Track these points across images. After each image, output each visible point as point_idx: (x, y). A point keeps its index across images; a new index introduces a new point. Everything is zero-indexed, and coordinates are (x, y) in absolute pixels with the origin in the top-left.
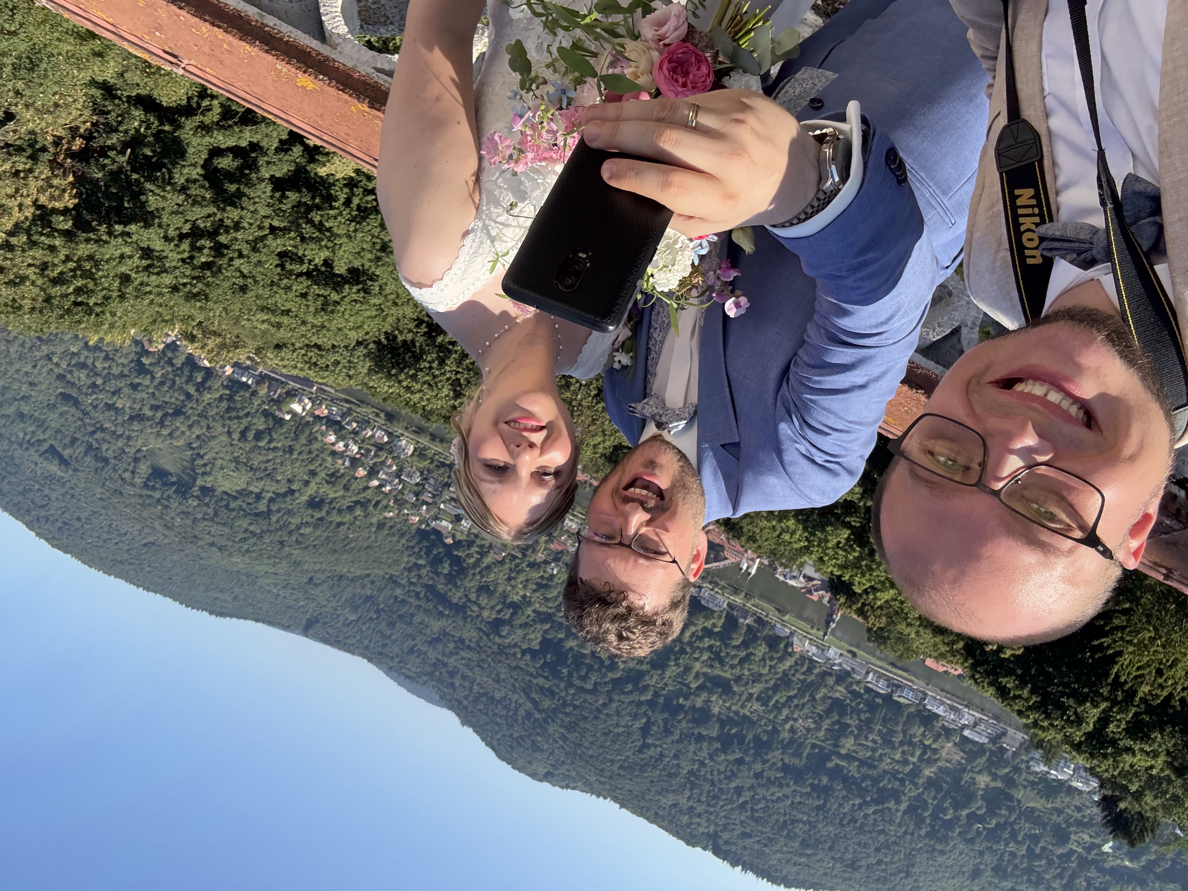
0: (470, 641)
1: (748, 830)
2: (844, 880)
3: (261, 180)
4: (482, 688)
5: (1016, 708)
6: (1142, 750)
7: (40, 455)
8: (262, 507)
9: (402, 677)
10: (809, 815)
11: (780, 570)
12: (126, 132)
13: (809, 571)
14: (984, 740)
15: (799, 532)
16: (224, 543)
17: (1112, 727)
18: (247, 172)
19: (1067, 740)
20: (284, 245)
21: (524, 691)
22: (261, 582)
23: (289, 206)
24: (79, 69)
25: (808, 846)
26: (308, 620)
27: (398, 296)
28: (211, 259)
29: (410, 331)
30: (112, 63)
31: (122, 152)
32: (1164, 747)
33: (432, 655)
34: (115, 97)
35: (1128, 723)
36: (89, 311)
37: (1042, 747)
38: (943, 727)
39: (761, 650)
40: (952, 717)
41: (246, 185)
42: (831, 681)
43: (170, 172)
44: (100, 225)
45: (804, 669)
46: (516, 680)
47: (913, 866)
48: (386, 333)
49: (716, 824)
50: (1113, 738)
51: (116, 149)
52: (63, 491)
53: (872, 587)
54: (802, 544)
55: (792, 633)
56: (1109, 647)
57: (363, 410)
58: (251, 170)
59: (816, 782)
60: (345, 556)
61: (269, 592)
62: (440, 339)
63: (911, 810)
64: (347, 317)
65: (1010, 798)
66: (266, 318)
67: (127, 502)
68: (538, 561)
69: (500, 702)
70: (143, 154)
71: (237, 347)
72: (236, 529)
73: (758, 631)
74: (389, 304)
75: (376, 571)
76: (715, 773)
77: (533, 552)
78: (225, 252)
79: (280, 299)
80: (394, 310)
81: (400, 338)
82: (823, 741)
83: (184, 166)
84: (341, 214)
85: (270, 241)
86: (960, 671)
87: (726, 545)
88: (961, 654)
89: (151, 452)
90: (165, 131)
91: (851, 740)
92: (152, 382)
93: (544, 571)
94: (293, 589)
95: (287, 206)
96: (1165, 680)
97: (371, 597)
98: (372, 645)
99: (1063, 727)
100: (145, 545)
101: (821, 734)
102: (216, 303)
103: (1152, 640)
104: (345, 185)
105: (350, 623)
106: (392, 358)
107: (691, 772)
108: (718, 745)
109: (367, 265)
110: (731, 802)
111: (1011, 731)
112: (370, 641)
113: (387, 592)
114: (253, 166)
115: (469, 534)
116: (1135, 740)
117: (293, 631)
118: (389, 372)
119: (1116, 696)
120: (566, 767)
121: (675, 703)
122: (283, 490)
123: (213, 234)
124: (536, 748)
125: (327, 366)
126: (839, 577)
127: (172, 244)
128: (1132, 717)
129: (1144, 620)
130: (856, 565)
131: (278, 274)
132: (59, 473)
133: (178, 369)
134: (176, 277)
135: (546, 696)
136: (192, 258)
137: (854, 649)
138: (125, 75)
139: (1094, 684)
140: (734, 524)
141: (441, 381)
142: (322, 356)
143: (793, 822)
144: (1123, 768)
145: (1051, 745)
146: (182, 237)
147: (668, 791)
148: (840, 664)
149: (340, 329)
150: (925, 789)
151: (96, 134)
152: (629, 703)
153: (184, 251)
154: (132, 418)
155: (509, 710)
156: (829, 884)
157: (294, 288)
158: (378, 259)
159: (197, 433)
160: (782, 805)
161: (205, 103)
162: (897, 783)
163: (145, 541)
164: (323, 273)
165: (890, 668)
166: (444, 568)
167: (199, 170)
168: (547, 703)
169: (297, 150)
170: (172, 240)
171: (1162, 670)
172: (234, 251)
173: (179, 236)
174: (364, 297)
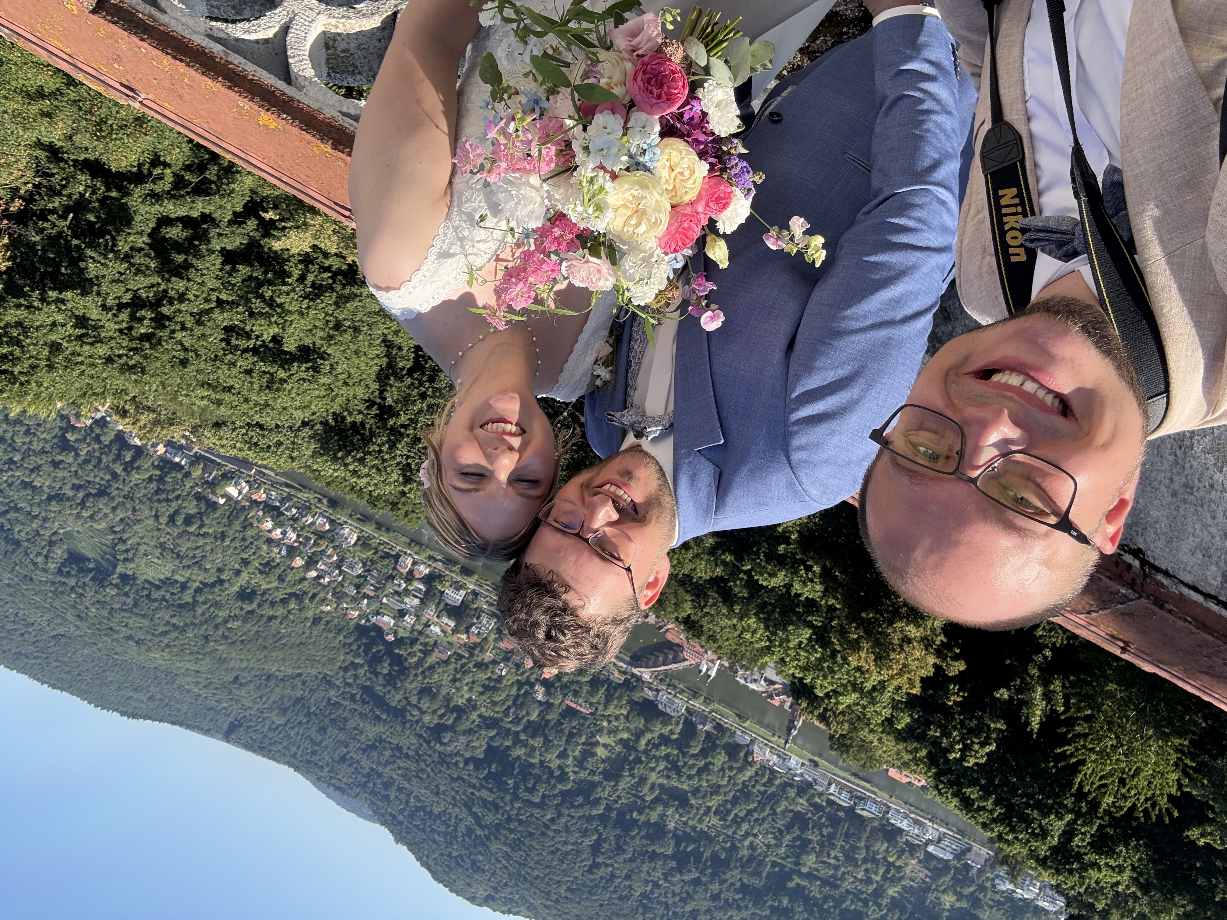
0: (409, 748)
3: (211, 252)
4: (420, 801)
5: (981, 820)
6: (1107, 865)
8: (187, 598)
9: (332, 789)
11: (741, 672)
12: (70, 196)
13: (770, 673)
14: (948, 856)
15: (760, 632)
16: (143, 637)
17: (1077, 841)
18: (197, 243)
19: (1033, 854)
20: (231, 320)
21: (465, 805)
22: (180, 680)
23: (239, 279)
24: (25, 129)
26: (231, 723)
27: (350, 376)
28: (151, 330)
29: (360, 412)
30: (61, 125)
31: (64, 217)
32: (1129, 862)
33: (366, 764)
34: (62, 160)
35: (1092, 836)
36: (13, 379)
37: (1007, 863)
38: (907, 843)
39: (720, 759)
40: (916, 831)
41: (194, 256)
42: (792, 793)
43: (113, 239)
44: (33, 290)
45: (765, 780)
46: (457, 792)
48: (334, 414)
50: (1078, 852)
51: (57, 213)
53: (834, 691)
54: (763, 644)
55: (752, 741)
56: (1072, 755)
57: (304, 495)
58: (201, 241)
59: (776, 904)
61: (189, 691)
62: (391, 422)
64: (293, 395)
66: (206, 394)
67: (38, 589)
68: (486, 661)
69: (439, 816)
70: (86, 220)
71: (172, 424)
73: (717, 738)
74: (340, 383)
75: (309, 670)
76: (670, 895)
77: (481, 651)
78: (167, 323)
79: (224, 375)
80: (344, 390)
81: (349, 419)
82: (783, 858)
83: (129, 234)
84: (293, 290)
85: (216, 315)
86: (923, 782)
87: (686, 645)
88: (925, 763)
89: (69, 535)
90: (111, 198)
91: (813, 857)
93: (492, 672)
94: (216, 689)
95: (236, 280)
96: (1128, 791)
97: (302, 698)
98: (299, 753)
99: (1028, 841)
100: (54, 637)
101: (783, 850)
102: (152, 376)
103: (1114, 748)
104: (300, 261)
105: (277, 727)
106: (338, 440)
107: (644, 895)
108: (674, 864)
109: (319, 342)
111: (976, 847)
112: (298, 748)
114: (205, 238)
115: (412, 631)
116: (1100, 855)
117: (212, 736)
118: (335, 455)
119: (1080, 807)
120: (510, 889)
121: (628, 817)
122: (211, 580)
123: (155, 304)
124: (476, 868)
125: (269, 447)
126: (801, 679)
127: (110, 314)
128: (1097, 831)
129: (1106, 727)
130: (818, 666)
131: (223, 349)
133: (106, 446)
134: (112, 348)
135: (490, 810)
136: (130, 328)
137: (816, 758)
138: (74, 138)
139: (1058, 796)
140: (694, 622)
141: (390, 466)
142: (263, 436)
144: (1089, 885)
145: (1017, 861)
146: (121, 306)
148: (802, 775)
149: (285, 409)
150: (889, 910)
151: (37, 197)
152: (579, 818)
153: (123, 321)
154: (50, 498)
155: (448, 826)
157: (239, 364)
158: (331, 337)
159: (121, 516)
161: (157, 171)
162: (860, 904)
163: (55, 633)
164: (270, 349)
165: (852, 778)
166: (383, 667)
167: (145, 239)
168: (489, 818)
169: (252, 224)
170: (111, 309)
171: (1125, 779)
172: (176, 323)
173: (118, 305)
174: (313, 376)
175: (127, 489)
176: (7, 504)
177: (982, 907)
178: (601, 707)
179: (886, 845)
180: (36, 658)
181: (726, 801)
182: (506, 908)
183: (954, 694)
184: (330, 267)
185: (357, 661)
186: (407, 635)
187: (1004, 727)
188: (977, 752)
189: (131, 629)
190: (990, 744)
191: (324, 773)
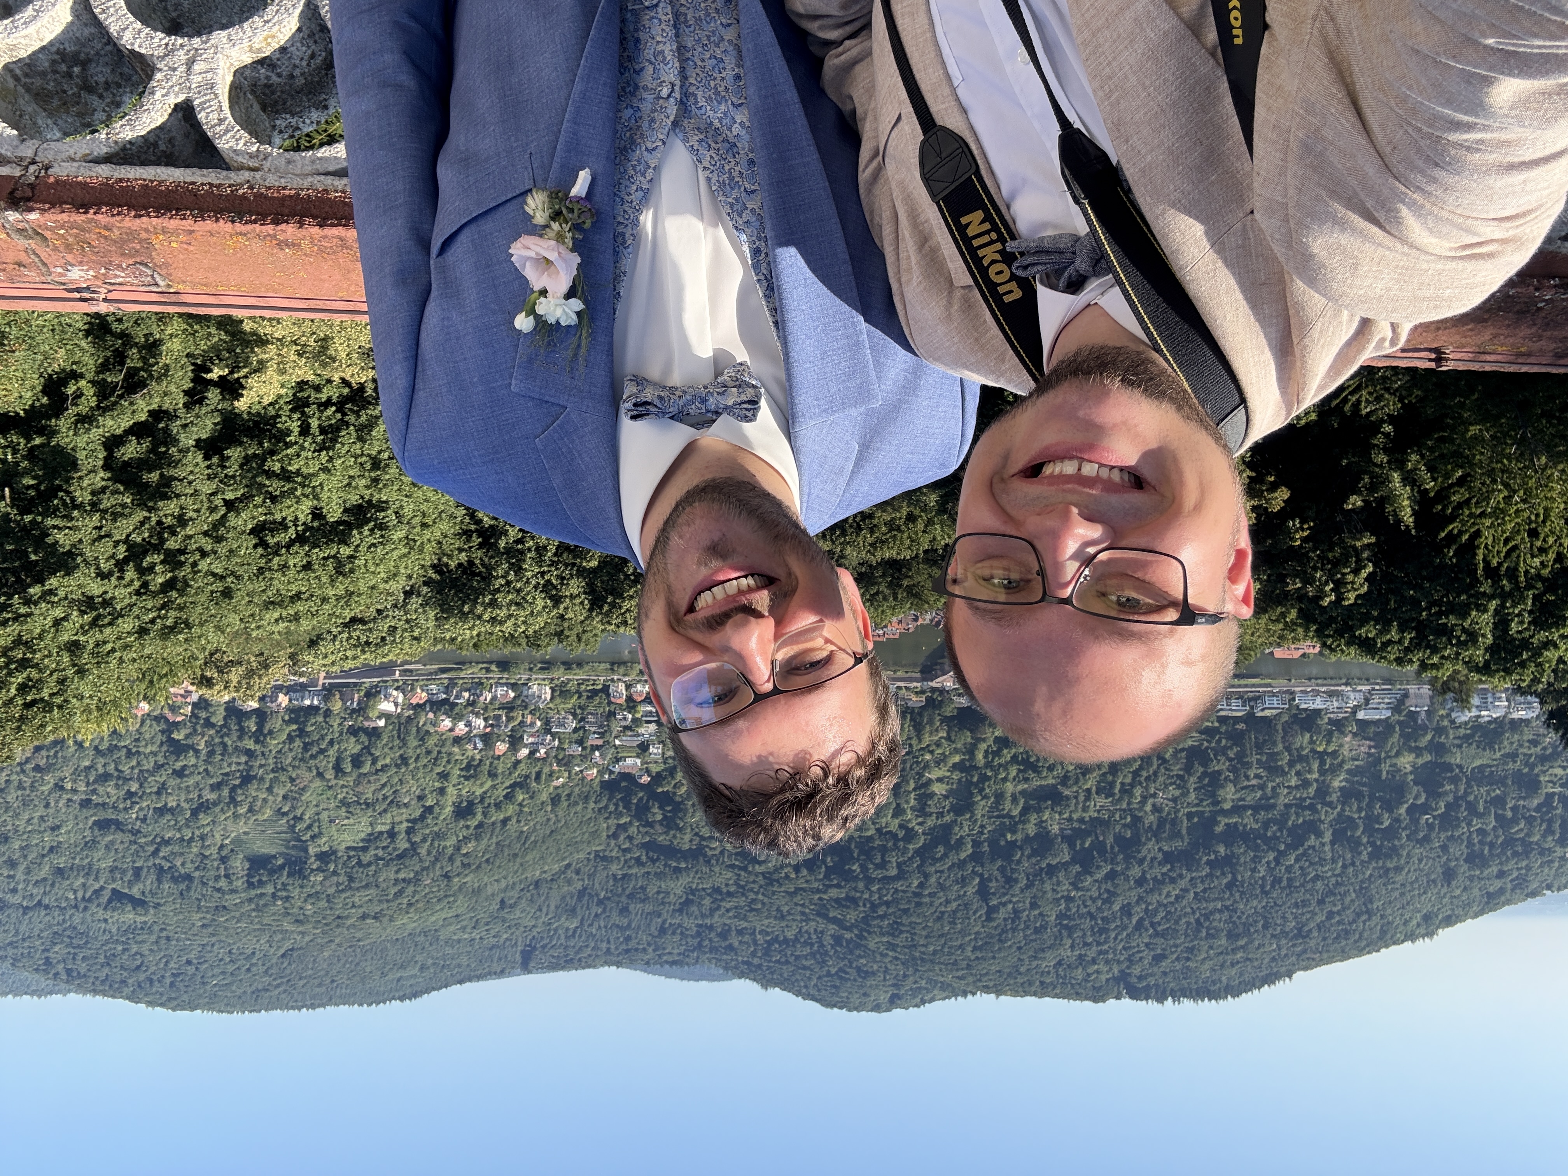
1: (1159, 951)
2: (1299, 955)
3: (184, 451)
5: (1392, 657)
6: (1562, 637)
7: (105, 909)
9: (667, 966)
10: (1222, 899)
14: (1386, 714)
16: (378, 909)
17: (1514, 627)
18: (163, 449)
19: (1470, 666)
20: (253, 518)
22: (443, 934)
23: (236, 467)
25: (1238, 937)
26: (522, 952)
27: (424, 515)
28: (169, 575)
29: (460, 550)
35: (1530, 612)
36: (48, 707)
37: (1449, 690)
38: (1331, 722)
40: (1336, 704)
41: (169, 466)
43: (68, 493)
44: (10, 598)
47: (1371, 902)
48: (433, 566)
49: (1119, 962)
50: (1522, 639)
52: (153, 938)
56: (1461, 533)
57: (467, 673)
58: (166, 444)
60: (529, 857)
61: (459, 941)
62: (502, 544)
63: (1339, 836)
64: (372, 569)
65: (1448, 767)
66: (276, 615)
67: (237, 914)
70: (26, 487)
71: (266, 667)
72: (384, 885)
74: (418, 529)
75: (576, 856)
78: (182, 558)
79: (281, 584)
80: (427, 535)
81: (453, 564)
83: (81, 478)
84: (303, 448)
85: (233, 520)
86: (1314, 647)
88: (1300, 625)
90: (38, 446)
92: (197, 757)
94: (487, 924)
95: (233, 468)
96: (1544, 540)
97: (585, 889)
98: (613, 947)
99: (1458, 654)
100: (283, 956)
101: (1193, 796)
102: (201, 625)
103: (1508, 499)
104: (292, 410)
105: (574, 932)
106: (456, 594)
107: (1061, 916)
109: (367, 493)
110: (1124, 928)
111: (1412, 689)
112: (608, 942)
113: (601, 876)
114: (169, 439)
115: (665, 760)
116: (1548, 628)
118: (461, 611)
119: (1503, 587)
120: (911, 979)
123: (157, 543)
125: (383, 639)
127: (113, 579)
128: (1533, 604)
129: (1488, 481)
131: (263, 556)
132: (139, 919)
134: (138, 617)
136: (145, 585)
139: (1469, 586)
141: (528, 593)
142: (370, 630)
143: (1207, 917)
145: (1459, 682)
146: (121, 565)
147: (1043, 951)
149: (373, 588)
153: (132, 581)
156: (1283, 969)
157: (291, 563)
158: (376, 480)
160: (1185, 902)
161: (71, 389)
163: (282, 951)
164: (317, 530)
167: (103, 474)
169: (213, 396)
170: (110, 574)
171: (1535, 529)
172: (192, 553)
173: (116, 565)
174: (382, 536)
175: (271, 761)
176: (153, 842)
177: (1450, 751)
178: (914, 742)
179: (1307, 736)
180: (278, 986)
181: (1104, 774)
182: (918, 1000)
183: (1297, 531)
184: (329, 399)
185: (622, 821)
186: (662, 767)
187: (1373, 540)
188: (1353, 583)
189: (360, 906)
190: (1365, 567)
191: (650, 954)
